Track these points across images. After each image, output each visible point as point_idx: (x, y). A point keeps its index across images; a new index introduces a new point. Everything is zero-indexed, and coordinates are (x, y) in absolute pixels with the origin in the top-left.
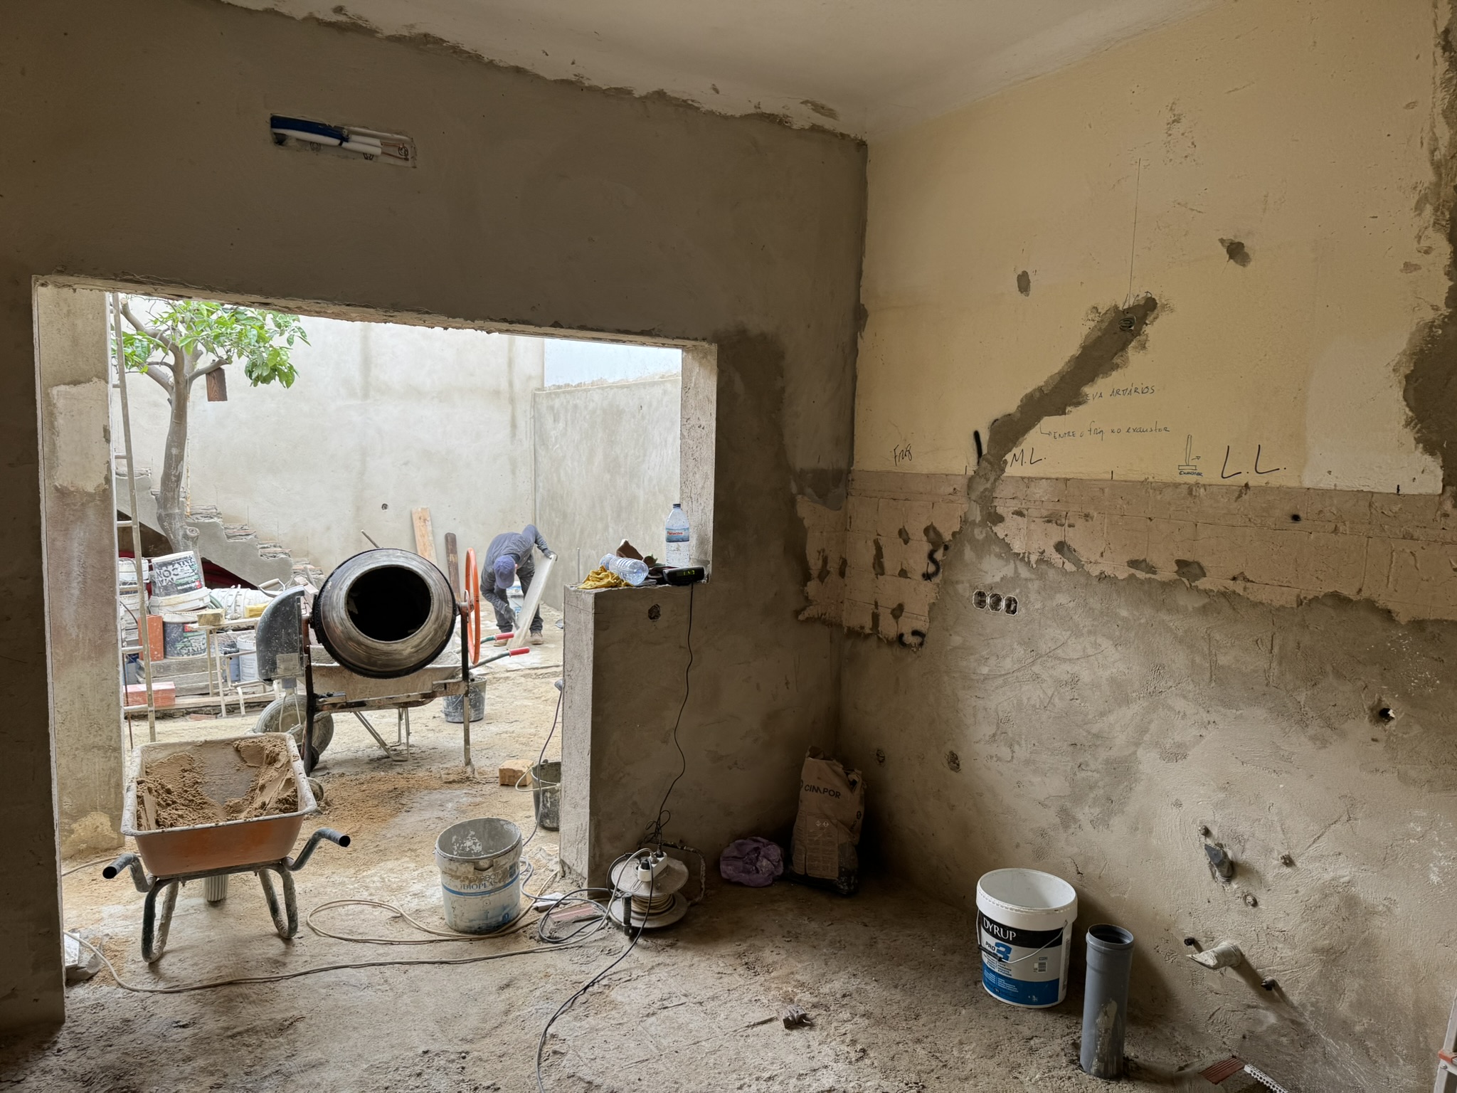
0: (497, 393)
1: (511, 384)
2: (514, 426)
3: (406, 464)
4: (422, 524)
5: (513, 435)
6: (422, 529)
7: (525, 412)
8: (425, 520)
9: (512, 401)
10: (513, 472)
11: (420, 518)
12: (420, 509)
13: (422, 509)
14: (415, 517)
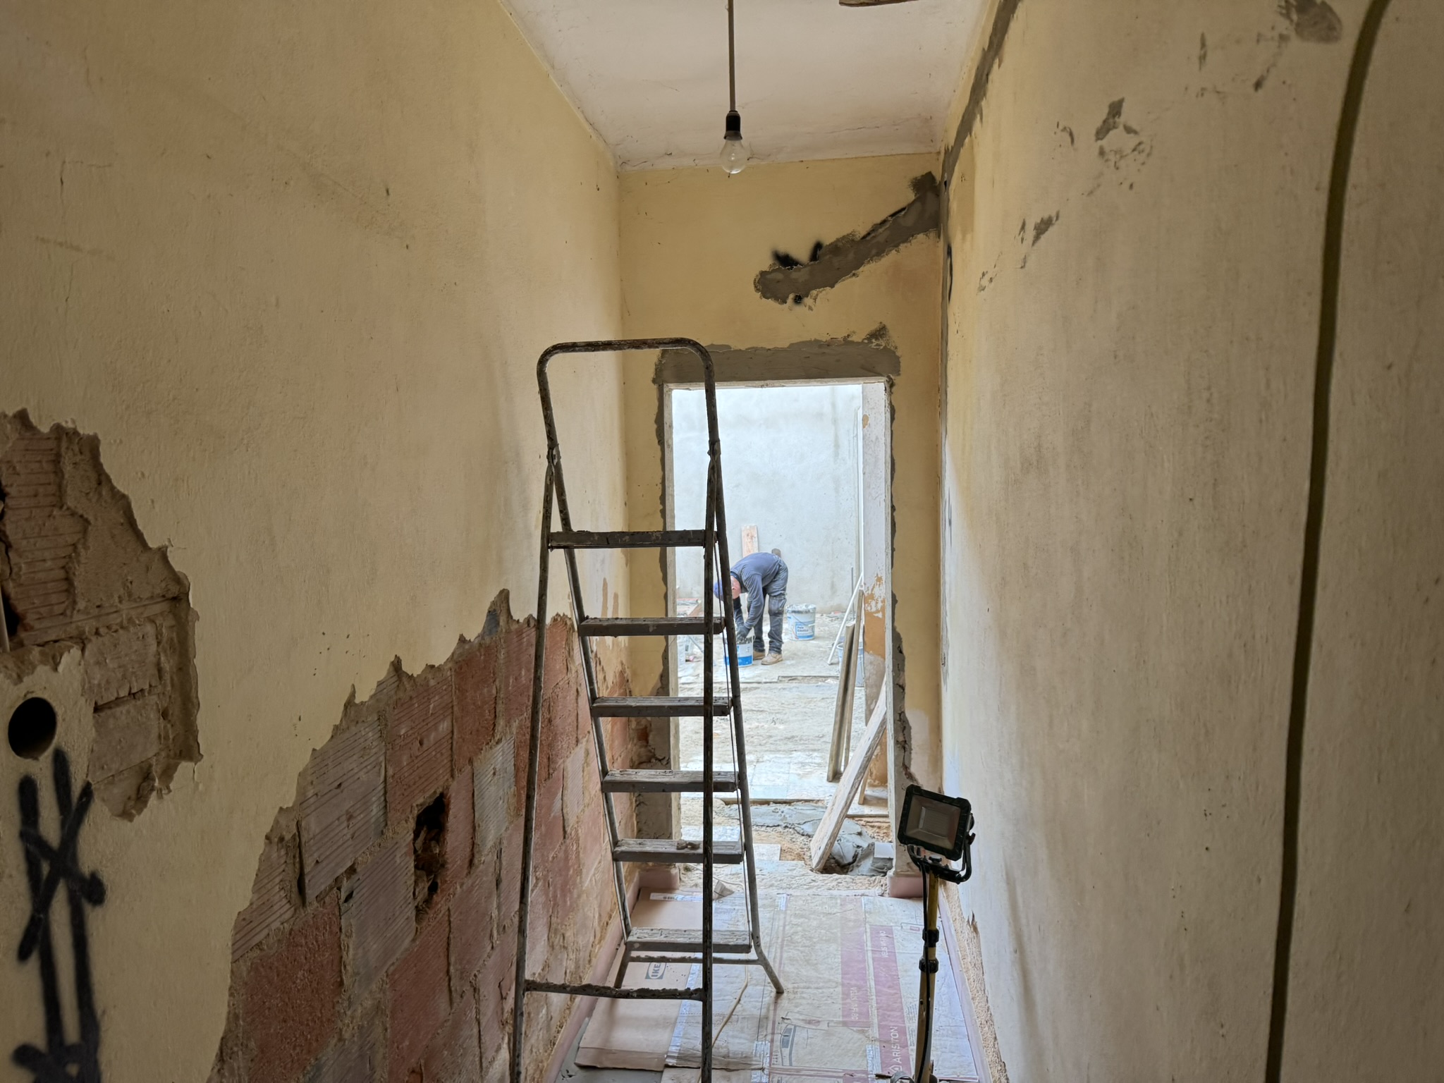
0: (820, 415)
1: (834, 405)
2: (837, 446)
3: (737, 486)
4: (749, 540)
5: (836, 454)
6: (749, 545)
7: (848, 431)
8: (752, 537)
9: (835, 421)
10: (837, 490)
11: (748, 535)
12: (748, 527)
13: (750, 527)
14: (744, 534)
